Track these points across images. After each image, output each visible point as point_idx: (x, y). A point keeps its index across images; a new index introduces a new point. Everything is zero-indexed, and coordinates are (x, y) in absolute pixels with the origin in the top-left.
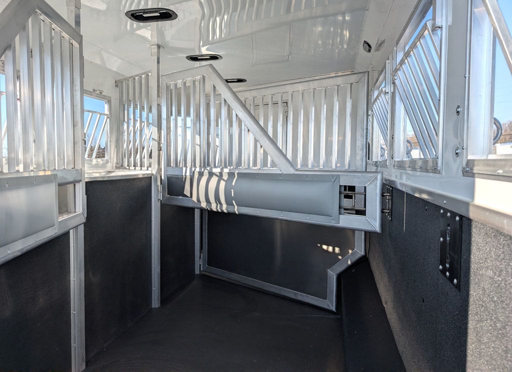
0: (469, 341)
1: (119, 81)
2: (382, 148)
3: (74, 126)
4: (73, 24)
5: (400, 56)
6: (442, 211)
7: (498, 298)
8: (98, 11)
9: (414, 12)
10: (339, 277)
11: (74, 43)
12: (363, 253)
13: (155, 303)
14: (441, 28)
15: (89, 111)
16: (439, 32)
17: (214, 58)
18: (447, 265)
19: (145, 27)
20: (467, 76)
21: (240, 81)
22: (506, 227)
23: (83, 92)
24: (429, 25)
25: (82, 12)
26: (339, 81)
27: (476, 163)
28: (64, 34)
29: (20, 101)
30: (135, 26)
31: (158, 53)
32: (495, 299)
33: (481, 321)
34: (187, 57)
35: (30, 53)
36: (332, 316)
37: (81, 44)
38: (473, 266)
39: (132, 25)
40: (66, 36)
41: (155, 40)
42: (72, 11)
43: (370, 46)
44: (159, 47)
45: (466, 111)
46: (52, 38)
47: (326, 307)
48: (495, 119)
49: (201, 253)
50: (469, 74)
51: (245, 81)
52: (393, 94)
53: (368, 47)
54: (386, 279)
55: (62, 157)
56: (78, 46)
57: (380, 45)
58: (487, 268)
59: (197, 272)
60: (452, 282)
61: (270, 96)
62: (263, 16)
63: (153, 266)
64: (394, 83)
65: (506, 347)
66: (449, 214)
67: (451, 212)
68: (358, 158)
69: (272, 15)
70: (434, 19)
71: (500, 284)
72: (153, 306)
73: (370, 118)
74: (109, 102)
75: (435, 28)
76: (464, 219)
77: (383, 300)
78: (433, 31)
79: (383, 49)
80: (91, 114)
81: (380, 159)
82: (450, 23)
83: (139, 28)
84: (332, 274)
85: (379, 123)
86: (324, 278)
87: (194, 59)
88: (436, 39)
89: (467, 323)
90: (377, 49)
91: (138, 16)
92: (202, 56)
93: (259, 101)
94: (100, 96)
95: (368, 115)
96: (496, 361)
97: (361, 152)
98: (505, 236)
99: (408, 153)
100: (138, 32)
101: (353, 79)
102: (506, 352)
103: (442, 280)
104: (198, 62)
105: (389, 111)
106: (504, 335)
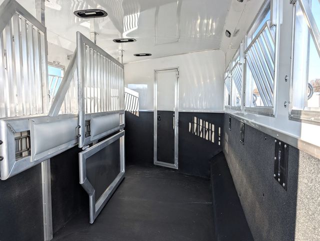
1: (70, 55)
2: (237, 98)
3: (42, 86)
4: (40, 20)
5: (249, 41)
6: (276, 141)
7: (310, 196)
8: (56, 11)
9: (258, 14)
11: (41, 32)
14: (275, 25)
15: (51, 75)
16: (274, 28)
17: (131, 40)
18: (279, 174)
19: (87, 21)
21: (147, 55)
22: (316, 154)
23: (47, 63)
24: (268, 23)
25: (46, 12)
28: (34, 27)
29: (7, 70)
30: (80, 21)
31: (95, 37)
32: (308, 197)
33: (299, 210)
34: (114, 40)
35: (13, 38)
37: (45, 33)
39: (78, 20)
40: (36, 28)
41: (93, 30)
42: (39, 12)
43: (230, 33)
44: (95, 34)
45: (291, 79)
46: (26, 29)
48: (309, 84)
50: (293, 56)
51: (151, 55)
52: (245, 65)
53: (228, 34)
55: (35, 107)
57: (236, 32)
58: (304, 177)
60: (282, 185)
64: (245, 58)
65: (314, 226)
66: (280, 143)
67: (282, 142)
70: (271, 19)
71: (312, 188)
74: (64, 69)
75: (272, 26)
76: (289, 147)
77: (238, 193)
78: (270, 27)
79: (238, 35)
80: (52, 77)
81: (236, 105)
82: (281, 22)
83: (82, 22)
85: (235, 83)
87: (118, 41)
88: (273, 32)
90: (235, 35)
91: (82, 14)
92: (123, 39)
94: (58, 65)
96: (308, 234)
98: (315, 158)
99: (254, 102)
100: (82, 24)
102: (314, 229)
103: (275, 183)
104: (120, 43)
105: (242, 75)
106: (313, 219)
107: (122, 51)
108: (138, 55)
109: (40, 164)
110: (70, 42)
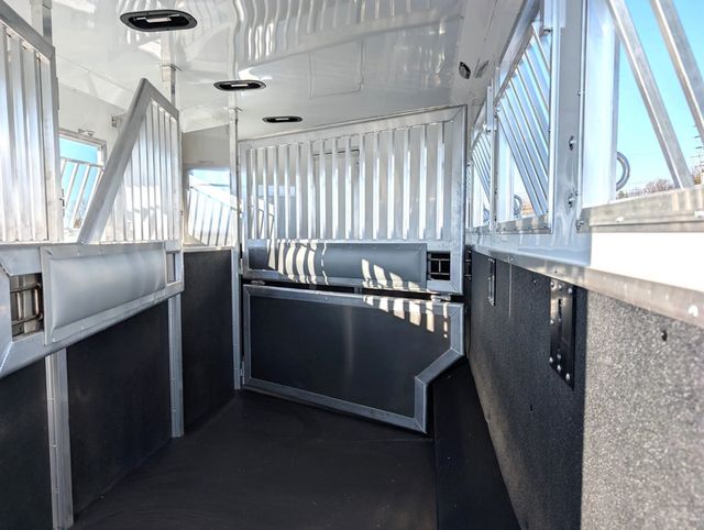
0: (585, 455)
1: (117, 118)
2: (485, 210)
3: (46, 178)
4: (41, 33)
7: (618, 392)
10: (431, 387)
11: (43, 57)
12: (462, 353)
13: (177, 431)
14: (550, 31)
15: (73, 161)
16: (549, 37)
17: (254, 85)
18: (559, 357)
19: (153, 39)
20: (582, 93)
21: (293, 119)
22: (626, 295)
23: (58, 131)
24: (537, 30)
25: (54, 14)
26: (427, 118)
27: (592, 212)
28: (25, 43)
30: (138, 38)
31: (173, 77)
32: (615, 394)
33: (598, 426)
34: (215, 85)
36: (421, 440)
37: (52, 59)
38: (590, 353)
39: (133, 37)
40: (30, 47)
41: (167, 59)
42: (37, 12)
43: (468, 70)
44: (173, 68)
45: (580, 144)
47: (413, 427)
48: (619, 153)
49: (242, 360)
50: (584, 90)
51: (300, 119)
53: (465, 71)
54: (489, 385)
55: (28, 224)
56: (48, 62)
57: (482, 69)
58: (605, 353)
59: (237, 386)
60: (564, 378)
61: (334, 140)
62: (321, 27)
63: (172, 379)
64: (496, 116)
65: (627, 458)
66: (560, 286)
67: (563, 283)
68: (454, 223)
69: (335, 25)
70: (542, 19)
71: (621, 373)
72: (174, 435)
73: (469, 169)
74: (104, 148)
75: (544, 32)
76: (578, 291)
77: (486, 413)
78: (540, 36)
79: (485, 73)
80: (76, 164)
81: (482, 224)
82: (562, 25)
83: (144, 41)
84: (421, 383)
85: (481, 177)
86: (410, 388)
87: (225, 87)
88: (545, 48)
89: (582, 431)
90: (479, 75)
91: (138, 22)
92: (237, 82)
93: (319, 148)
94: (90, 139)
95: (466, 166)
96: (615, 478)
97: (458, 216)
98: (626, 306)
100: (143, 47)
101: (446, 114)
102: (627, 464)
103: (554, 377)
104: (232, 93)
105: (492, 154)
106: (624, 442)
107: (236, 109)
108: (272, 120)
109: (44, 359)
110: (120, 90)
